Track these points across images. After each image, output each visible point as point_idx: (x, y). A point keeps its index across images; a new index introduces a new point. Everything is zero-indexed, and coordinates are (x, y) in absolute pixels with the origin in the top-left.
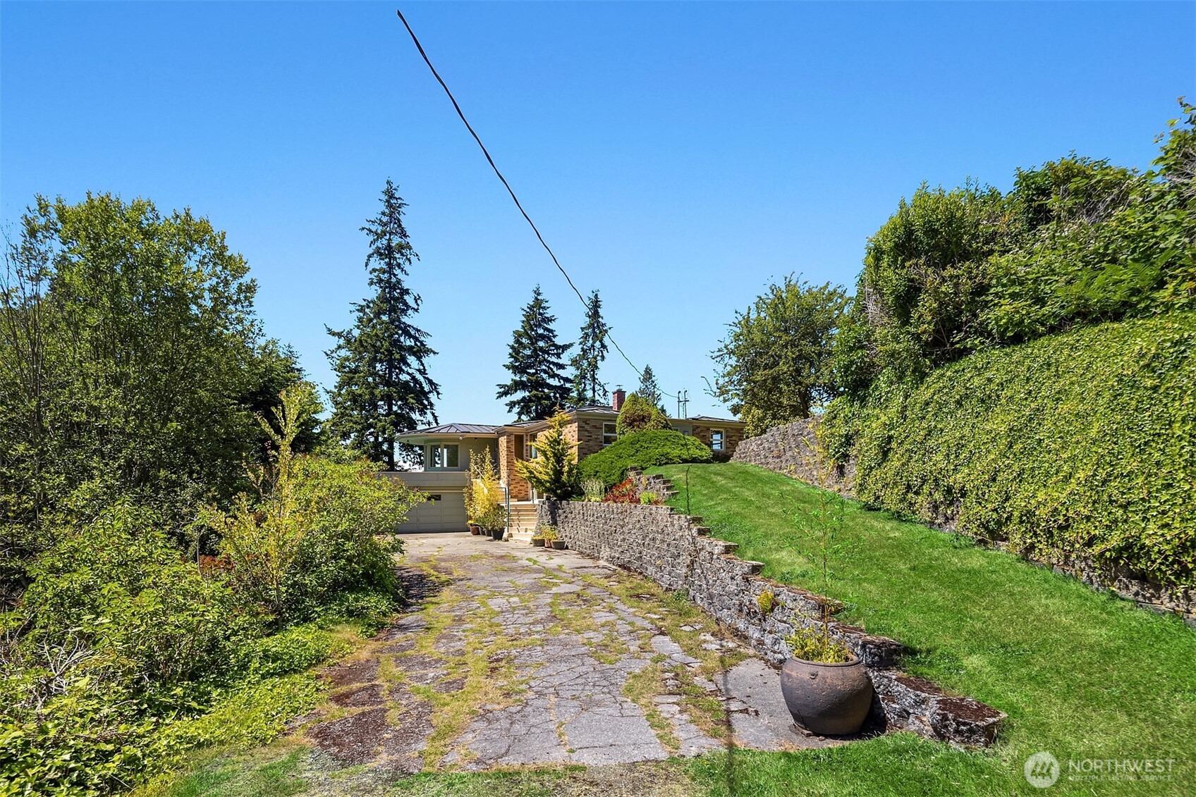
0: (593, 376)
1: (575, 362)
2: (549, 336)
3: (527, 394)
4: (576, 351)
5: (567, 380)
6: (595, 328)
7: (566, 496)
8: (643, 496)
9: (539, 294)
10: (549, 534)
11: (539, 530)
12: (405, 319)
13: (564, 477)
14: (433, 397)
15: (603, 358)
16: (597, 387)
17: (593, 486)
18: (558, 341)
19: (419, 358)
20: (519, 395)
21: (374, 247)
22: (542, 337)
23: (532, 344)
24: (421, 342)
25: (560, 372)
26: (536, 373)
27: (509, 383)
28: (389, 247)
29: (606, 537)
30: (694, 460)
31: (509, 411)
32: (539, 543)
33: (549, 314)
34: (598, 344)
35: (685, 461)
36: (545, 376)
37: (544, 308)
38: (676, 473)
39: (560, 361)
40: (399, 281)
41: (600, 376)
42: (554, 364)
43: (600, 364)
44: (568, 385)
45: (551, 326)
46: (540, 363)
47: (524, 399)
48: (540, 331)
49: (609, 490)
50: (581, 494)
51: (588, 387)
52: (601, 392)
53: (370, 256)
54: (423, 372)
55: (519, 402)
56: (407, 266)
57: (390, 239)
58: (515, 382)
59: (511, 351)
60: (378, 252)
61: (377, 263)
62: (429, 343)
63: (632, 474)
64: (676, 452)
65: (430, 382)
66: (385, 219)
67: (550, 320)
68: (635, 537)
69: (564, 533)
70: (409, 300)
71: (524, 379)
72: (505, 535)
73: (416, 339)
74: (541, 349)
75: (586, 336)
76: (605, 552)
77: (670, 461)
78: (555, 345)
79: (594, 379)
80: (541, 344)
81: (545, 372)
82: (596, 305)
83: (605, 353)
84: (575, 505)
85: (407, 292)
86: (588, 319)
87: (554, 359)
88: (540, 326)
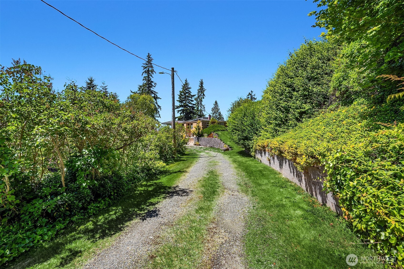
0: (201, 103)
1: (196, 99)
2: (189, 93)
3: (183, 108)
4: (197, 96)
5: (194, 104)
6: (201, 90)
7: (200, 136)
8: (214, 136)
9: (187, 81)
10: (197, 143)
11: (195, 142)
12: (152, 89)
13: (200, 133)
14: (159, 110)
15: (204, 98)
16: (202, 106)
17: (206, 135)
18: (192, 94)
19: (156, 100)
20: (181, 109)
21: (144, 70)
22: (187, 93)
23: (184, 95)
24: (156, 95)
25: (192, 102)
26: (186, 103)
27: (178, 105)
28: (148, 70)
29: (208, 143)
30: (223, 130)
31: (178, 113)
32: (195, 145)
33: (189, 86)
34: (202, 94)
35: (222, 130)
36: (188, 103)
37: (188, 85)
38: (220, 133)
39: (192, 99)
40: (150, 79)
41: (203, 103)
42: (190, 100)
43: (203, 100)
44: (194, 106)
45: (190, 90)
46: (187, 100)
47: (182, 110)
48: (187, 91)
49: (209, 135)
50: (203, 136)
51: (199, 106)
52: (203, 108)
53: (143, 73)
54: (157, 103)
55: (181, 110)
56: (153, 75)
57: (149, 68)
58: (180, 105)
59: (179, 97)
60: (145, 72)
61: (145, 75)
62: (158, 96)
63: (212, 133)
64: (220, 129)
65: (159, 106)
66: (147, 63)
67: (190, 88)
68: (213, 142)
69: (200, 143)
70: (153, 84)
71: (182, 104)
72: (188, 144)
73: (155, 94)
74: (187, 96)
75: (199, 92)
76: (208, 145)
77: (219, 131)
78: (191, 95)
79: (201, 104)
80: (187, 95)
81: (188, 102)
82: (202, 83)
83: (204, 96)
84: (202, 138)
85: (153, 82)
86: (199, 87)
87: (190, 99)
88: (187, 90)
